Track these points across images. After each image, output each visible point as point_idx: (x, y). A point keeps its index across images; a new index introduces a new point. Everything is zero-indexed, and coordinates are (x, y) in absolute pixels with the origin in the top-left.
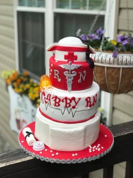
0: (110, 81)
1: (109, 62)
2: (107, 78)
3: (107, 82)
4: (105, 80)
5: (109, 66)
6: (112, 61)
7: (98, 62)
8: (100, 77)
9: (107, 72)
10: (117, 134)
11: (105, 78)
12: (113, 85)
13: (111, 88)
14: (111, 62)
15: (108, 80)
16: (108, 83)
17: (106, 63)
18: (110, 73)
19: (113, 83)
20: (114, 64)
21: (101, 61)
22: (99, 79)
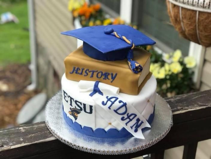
0: (201, 31)
1: (202, 5)
2: (198, 26)
3: (197, 31)
4: (195, 29)
5: (202, 10)
6: (207, 4)
7: (188, 4)
8: (188, 25)
9: (199, 19)
10: (207, 104)
11: (196, 26)
12: (206, 36)
13: (203, 41)
14: (205, 5)
15: (199, 29)
16: (199, 33)
17: (198, 6)
18: (202, 20)
19: (206, 34)
20: (209, 8)
21: (192, 3)
22: (187, 28)
